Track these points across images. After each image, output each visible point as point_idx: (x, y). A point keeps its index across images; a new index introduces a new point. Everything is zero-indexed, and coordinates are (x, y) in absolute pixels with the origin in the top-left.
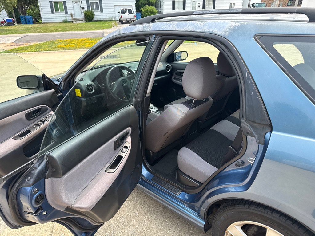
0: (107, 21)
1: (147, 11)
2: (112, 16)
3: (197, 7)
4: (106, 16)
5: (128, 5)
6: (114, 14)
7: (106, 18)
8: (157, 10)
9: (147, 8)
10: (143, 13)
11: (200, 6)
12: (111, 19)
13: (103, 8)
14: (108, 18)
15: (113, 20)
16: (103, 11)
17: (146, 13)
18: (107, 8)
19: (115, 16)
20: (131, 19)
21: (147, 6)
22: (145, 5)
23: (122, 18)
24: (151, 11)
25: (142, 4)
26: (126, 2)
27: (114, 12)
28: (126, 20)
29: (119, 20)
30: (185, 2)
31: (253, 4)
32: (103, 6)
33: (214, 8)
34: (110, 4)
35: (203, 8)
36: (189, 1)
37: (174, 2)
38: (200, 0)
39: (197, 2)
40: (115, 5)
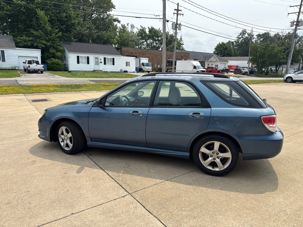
0: (9, 70)
1: (53, 63)
2: (15, 65)
3: (99, 62)
4: (9, 65)
5: (33, 57)
6: (18, 64)
7: (9, 67)
8: (63, 63)
9: (54, 61)
10: (49, 64)
11: (102, 62)
12: (14, 68)
13: (5, 57)
14: (11, 67)
15: (16, 70)
16: (6, 61)
17: (52, 65)
18: (10, 58)
19: (18, 66)
20: (38, 69)
21: (52, 59)
22: (50, 58)
23: (29, 68)
24: (56, 64)
25: (47, 56)
26: (31, 54)
27: (18, 63)
28: (33, 70)
29: (23, 69)
30: (88, 58)
31: (143, 64)
32: (5, 56)
33: (113, 64)
34: (13, 55)
35: (105, 64)
36: (92, 57)
37: (78, 57)
38: (101, 57)
39: (99, 59)
40: (19, 56)
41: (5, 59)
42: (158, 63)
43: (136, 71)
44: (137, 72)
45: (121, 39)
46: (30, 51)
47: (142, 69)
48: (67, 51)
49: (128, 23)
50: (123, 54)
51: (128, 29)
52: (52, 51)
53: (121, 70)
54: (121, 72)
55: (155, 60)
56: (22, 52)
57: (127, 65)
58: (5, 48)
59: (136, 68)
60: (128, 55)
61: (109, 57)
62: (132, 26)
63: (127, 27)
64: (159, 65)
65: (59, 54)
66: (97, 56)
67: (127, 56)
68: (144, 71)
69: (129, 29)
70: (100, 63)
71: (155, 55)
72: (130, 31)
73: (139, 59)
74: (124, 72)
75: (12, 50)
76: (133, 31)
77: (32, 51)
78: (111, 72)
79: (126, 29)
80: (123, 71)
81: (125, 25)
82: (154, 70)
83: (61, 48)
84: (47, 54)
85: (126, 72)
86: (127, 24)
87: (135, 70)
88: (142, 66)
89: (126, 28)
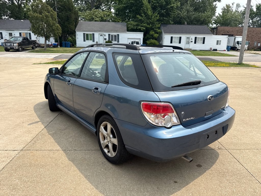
1: (151, 43)
11: (192, 42)
18: (122, 40)
21: (151, 40)
24: (154, 44)
25: (148, 38)
26: (137, 37)
30: (180, 38)
31: (238, 43)
32: (119, 38)
33: (204, 43)
34: (125, 37)
35: (195, 43)
36: (184, 37)
37: (172, 38)
38: (193, 37)
39: (190, 39)
40: (128, 38)
41: (119, 41)
42: (259, 42)
43: (227, 49)
44: (228, 51)
45: (223, 19)
46: (136, 34)
47: (236, 47)
48: (163, 33)
49: (234, 3)
50: (219, 33)
51: (232, 9)
52: (152, 33)
53: (211, 48)
54: (210, 50)
55: (255, 38)
56: (130, 35)
57: (217, 44)
58: (120, 33)
59: (228, 47)
60: (224, 34)
61: (200, 36)
62: (238, 6)
63: (232, 6)
64: (259, 43)
65: (156, 35)
66: (188, 36)
67: (222, 35)
68: (238, 50)
69: (234, 9)
70: (190, 42)
71: (256, 33)
72: (234, 11)
73: (234, 37)
74: (213, 51)
75: (124, 34)
76: (238, 10)
77: (137, 34)
78: (200, 50)
79: (230, 9)
80: (212, 49)
81: (229, 5)
82: (253, 49)
83: (159, 31)
84: (148, 36)
85: (216, 50)
86: (232, 4)
87: (225, 49)
88: (237, 44)
89: (230, 7)
